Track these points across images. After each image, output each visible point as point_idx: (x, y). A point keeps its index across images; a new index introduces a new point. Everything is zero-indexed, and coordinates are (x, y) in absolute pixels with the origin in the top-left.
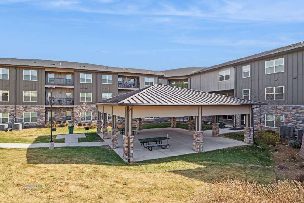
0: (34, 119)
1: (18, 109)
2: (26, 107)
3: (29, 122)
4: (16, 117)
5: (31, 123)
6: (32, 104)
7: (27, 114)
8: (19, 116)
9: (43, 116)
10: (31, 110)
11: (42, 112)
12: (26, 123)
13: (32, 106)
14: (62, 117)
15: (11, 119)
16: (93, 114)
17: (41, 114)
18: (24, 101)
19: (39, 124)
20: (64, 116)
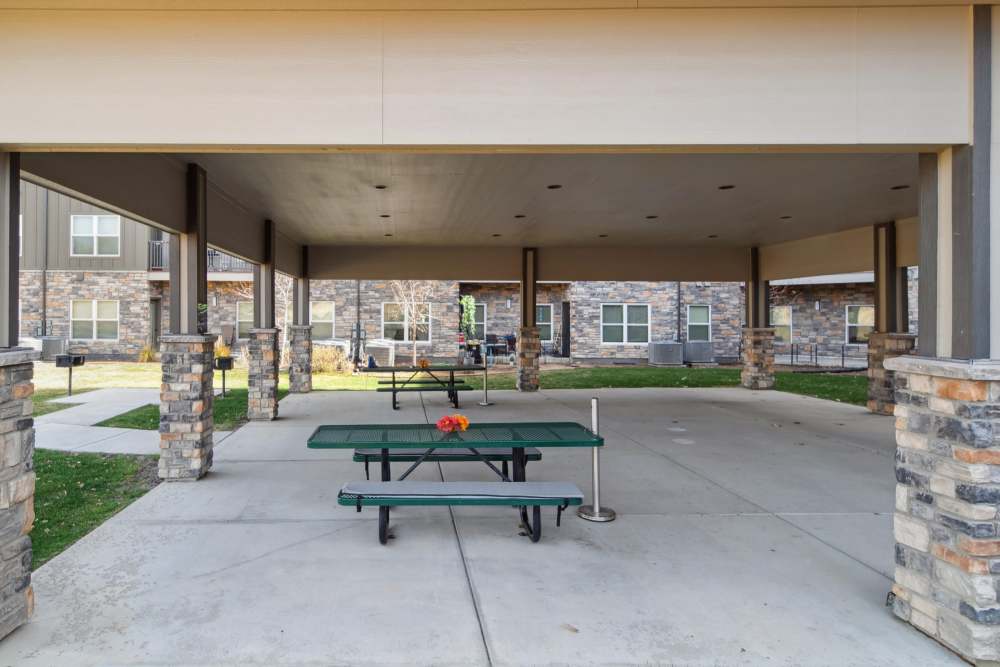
0: (106, 329)
1: (52, 287)
2: (80, 280)
3: (91, 337)
4: (44, 316)
5: (96, 343)
6: (100, 266)
7: (81, 307)
8: (56, 314)
9: (137, 315)
10: (96, 288)
11: (136, 301)
12: (80, 343)
13: (99, 274)
14: (223, 323)
15: (29, 326)
16: (339, 311)
17: (135, 309)
18: (72, 255)
19: (123, 350)
20: (230, 322)
